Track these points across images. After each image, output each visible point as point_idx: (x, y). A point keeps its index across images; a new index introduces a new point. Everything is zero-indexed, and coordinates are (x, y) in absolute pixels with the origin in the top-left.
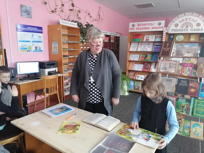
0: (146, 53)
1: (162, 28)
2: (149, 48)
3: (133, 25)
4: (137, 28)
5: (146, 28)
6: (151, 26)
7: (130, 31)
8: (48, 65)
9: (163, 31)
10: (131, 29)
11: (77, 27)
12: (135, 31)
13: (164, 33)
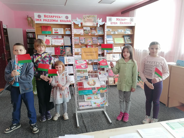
1: (70, 21)
3: (39, 16)
4: (44, 20)
5: (54, 21)
6: (59, 19)
7: (36, 22)
12: (42, 22)
13: (72, 26)
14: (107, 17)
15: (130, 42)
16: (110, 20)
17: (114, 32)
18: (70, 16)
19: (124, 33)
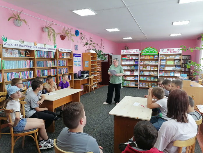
0: (130, 65)
1: (138, 53)
2: (132, 63)
3: (124, 51)
4: (125, 53)
5: (130, 53)
6: (133, 52)
7: (122, 54)
8: (86, 72)
9: (138, 54)
10: (123, 53)
11: (95, 53)
12: (125, 54)
13: (139, 55)
14: (161, 49)
15: (178, 64)
16: (163, 50)
17: (166, 57)
18: (138, 50)
19: (174, 58)
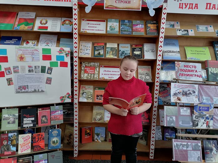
13: (75, 12)
17: (185, 31)
